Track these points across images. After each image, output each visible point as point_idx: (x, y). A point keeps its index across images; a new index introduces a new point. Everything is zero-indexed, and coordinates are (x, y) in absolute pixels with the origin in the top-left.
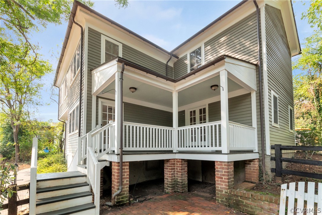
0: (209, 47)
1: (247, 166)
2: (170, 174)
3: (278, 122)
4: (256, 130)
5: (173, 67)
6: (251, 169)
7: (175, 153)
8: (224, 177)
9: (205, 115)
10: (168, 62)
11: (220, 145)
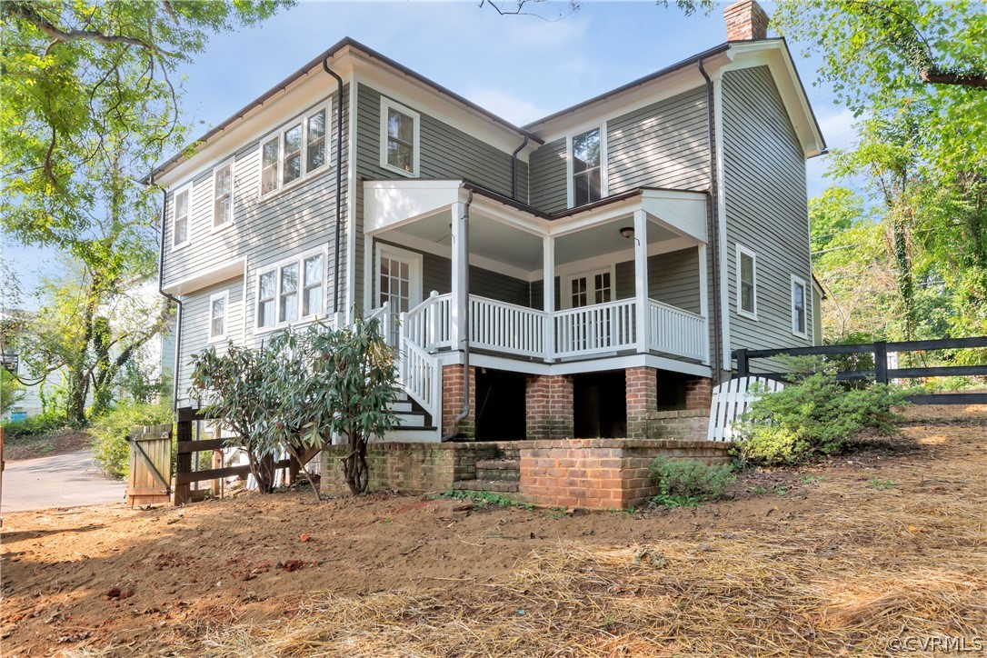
0: (618, 134)
1: (689, 394)
2: (538, 407)
3: (755, 308)
4: (707, 321)
5: (527, 162)
6: (696, 399)
7: (550, 364)
8: (639, 394)
9: (609, 290)
10: (516, 152)
11: (634, 341)
